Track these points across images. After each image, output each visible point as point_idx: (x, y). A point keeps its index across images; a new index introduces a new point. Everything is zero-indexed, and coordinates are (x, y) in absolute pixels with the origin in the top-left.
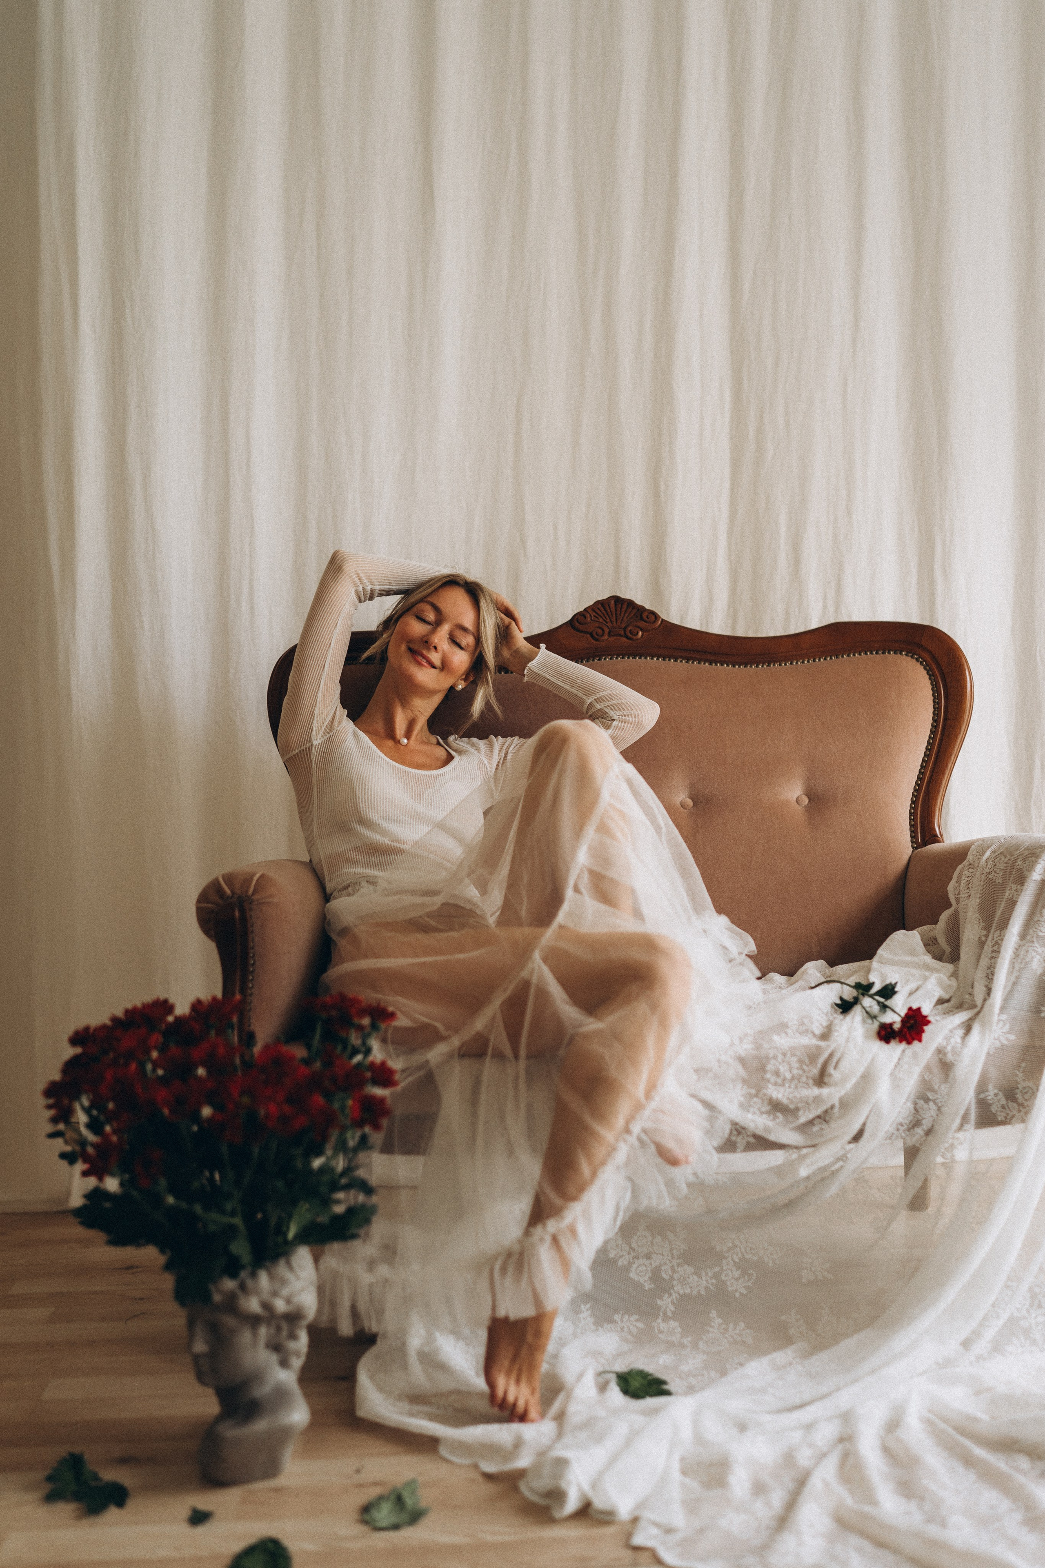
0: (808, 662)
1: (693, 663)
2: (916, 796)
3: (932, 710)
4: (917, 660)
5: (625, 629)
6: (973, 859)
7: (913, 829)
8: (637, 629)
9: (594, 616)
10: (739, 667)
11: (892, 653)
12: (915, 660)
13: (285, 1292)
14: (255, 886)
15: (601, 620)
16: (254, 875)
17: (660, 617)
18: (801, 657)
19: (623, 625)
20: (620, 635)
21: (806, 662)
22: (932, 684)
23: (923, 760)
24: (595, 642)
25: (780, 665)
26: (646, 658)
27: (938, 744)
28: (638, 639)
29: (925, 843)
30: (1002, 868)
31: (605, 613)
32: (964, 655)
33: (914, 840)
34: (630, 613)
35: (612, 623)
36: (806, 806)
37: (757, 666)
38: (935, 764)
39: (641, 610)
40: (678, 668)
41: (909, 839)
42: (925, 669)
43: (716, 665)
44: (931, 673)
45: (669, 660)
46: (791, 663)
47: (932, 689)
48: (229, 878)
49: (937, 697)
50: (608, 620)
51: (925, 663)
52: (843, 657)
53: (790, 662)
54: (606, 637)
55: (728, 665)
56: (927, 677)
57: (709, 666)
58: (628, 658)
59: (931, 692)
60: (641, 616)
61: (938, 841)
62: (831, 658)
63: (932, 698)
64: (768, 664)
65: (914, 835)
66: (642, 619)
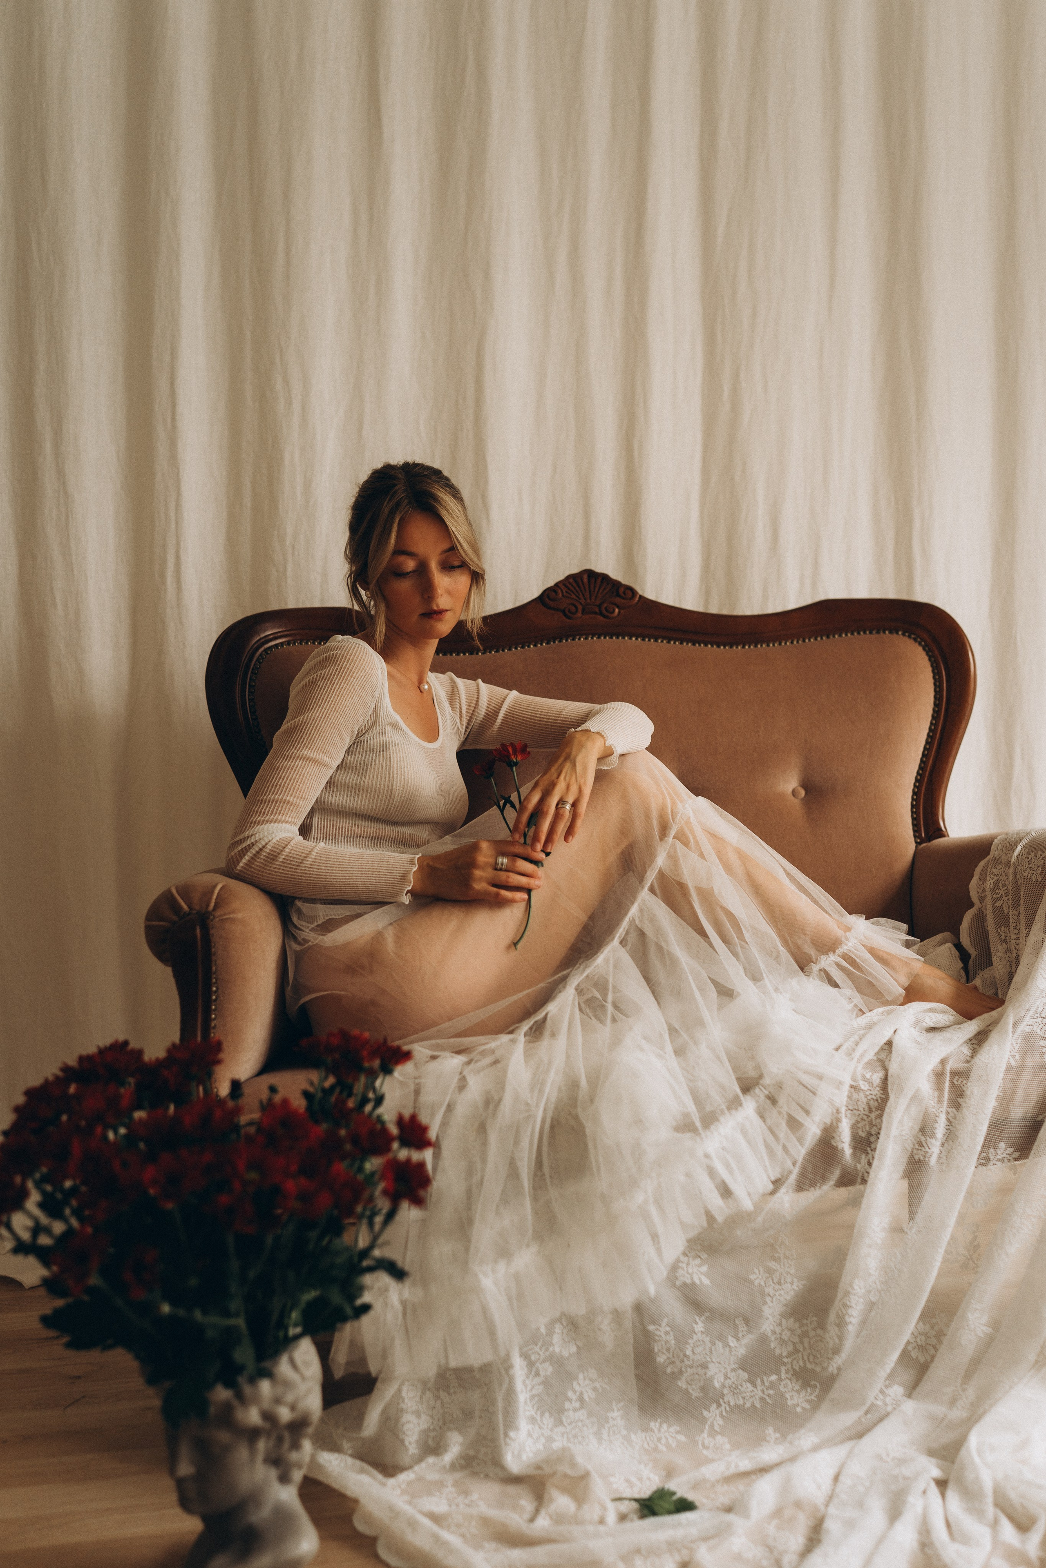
0: (798, 642)
1: (675, 643)
2: (917, 787)
3: (932, 694)
4: (915, 640)
5: (600, 606)
6: (999, 854)
7: (915, 822)
8: (614, 606)
9: (566, 592)
10: (725, 647)
11: (887, 632)
12: (912, 641)
13: (290, 1398)
14: (216, 899)
15: (574, 596)
16: (215, 886)
17: (637, 593)
18: (790, 637)
19: (598, 602)
20: (596, 613)
21: (795, 643)
22: (932, 666)
23: (925, 748)
24: (569, 620)
25: (768, 645)
26: (624, 638)
27: (941, 731)
28: (616, 617)
29: (929, 838)
30: (1040, 864)
31: (577, 588)
32: (965, 635)
33: (917, 834)
34: (605, 589)
35: (585, 599)
36: (802, 799)
37: (744, 647)
38: (938, 752)
39: (616, 584)
40: (661, 649)
41: (911, 833)
42: (924, 649)
43: (700, 645)
44: (930, 654)
45: (649, 640)
46: (780, 644)
47: (933, 671)
48: (185, 891)
49: (937, 680)
50: (581, 596)
51: (923, 643)
52: (834, 636)
53: (778, 643)
54: (579, 614)
55: (712, 646)
56: (927, 658)
57: (692, 646)
58: (605, 638)
59: (931, 675)
60: (617, 591)
61: (944, 836)
62: (822, 638)
63: (932, 681)
64: (756, 644)
65: (916, 829)
66: (618, 595)
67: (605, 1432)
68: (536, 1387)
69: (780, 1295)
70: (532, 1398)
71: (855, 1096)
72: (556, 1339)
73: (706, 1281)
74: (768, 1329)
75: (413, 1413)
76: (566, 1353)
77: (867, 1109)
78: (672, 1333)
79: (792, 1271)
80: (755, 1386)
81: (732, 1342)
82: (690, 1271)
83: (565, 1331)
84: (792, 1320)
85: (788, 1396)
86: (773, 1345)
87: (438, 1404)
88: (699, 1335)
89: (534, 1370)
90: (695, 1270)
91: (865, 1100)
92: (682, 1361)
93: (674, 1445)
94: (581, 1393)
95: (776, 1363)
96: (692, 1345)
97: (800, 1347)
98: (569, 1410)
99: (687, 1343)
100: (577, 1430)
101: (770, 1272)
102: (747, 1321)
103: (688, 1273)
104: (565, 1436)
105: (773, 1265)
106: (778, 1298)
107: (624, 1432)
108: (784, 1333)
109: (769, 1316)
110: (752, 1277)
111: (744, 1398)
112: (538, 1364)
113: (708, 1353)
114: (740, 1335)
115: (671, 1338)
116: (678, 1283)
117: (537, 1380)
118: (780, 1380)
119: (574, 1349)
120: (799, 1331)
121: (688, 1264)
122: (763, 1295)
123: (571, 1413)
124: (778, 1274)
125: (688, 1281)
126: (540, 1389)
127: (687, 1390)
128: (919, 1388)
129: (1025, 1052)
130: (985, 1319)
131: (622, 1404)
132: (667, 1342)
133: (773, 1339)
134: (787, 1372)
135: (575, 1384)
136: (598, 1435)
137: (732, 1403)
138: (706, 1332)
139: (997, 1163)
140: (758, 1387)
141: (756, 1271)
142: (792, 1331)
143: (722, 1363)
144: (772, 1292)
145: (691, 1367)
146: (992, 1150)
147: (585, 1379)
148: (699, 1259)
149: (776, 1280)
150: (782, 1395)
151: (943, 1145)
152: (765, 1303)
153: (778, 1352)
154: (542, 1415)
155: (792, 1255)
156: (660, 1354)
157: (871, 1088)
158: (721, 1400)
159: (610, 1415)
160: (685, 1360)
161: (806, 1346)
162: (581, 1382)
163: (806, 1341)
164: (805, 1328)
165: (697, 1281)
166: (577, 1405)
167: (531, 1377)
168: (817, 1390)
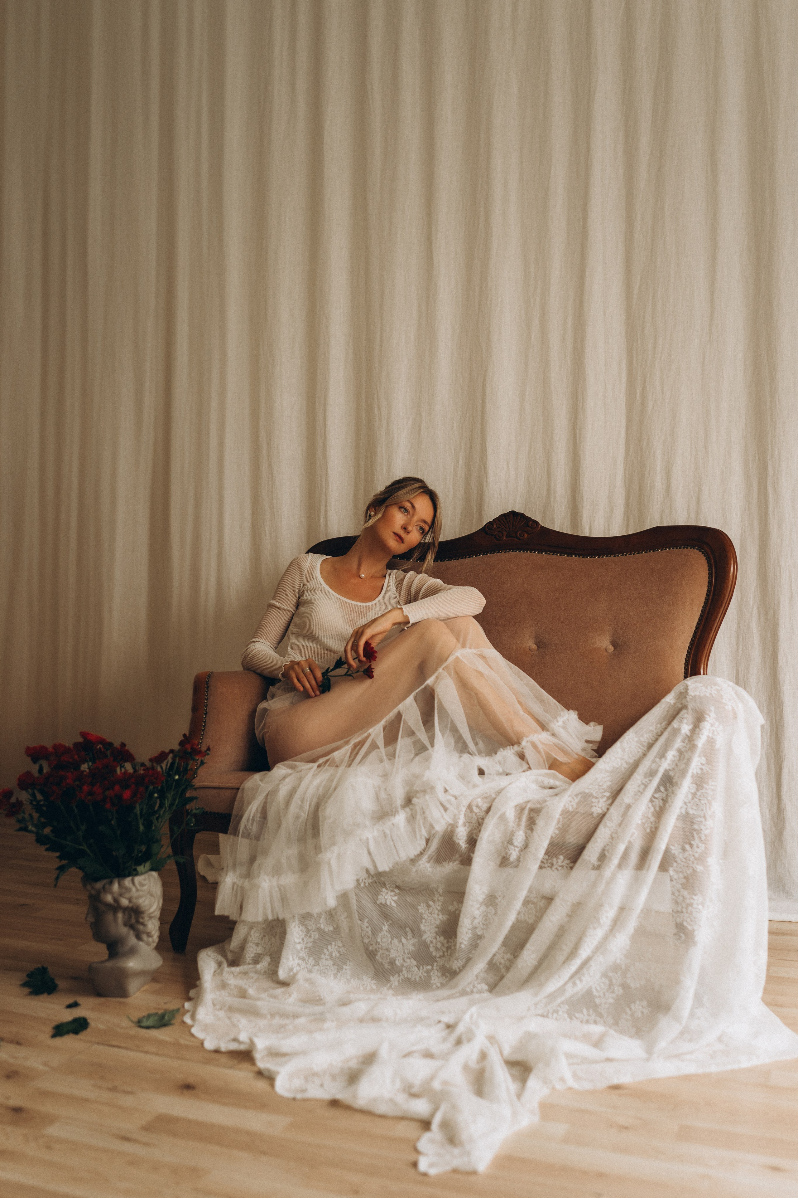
0: (634, 554)
4: (703, 553)
5: (516, 533)
8: (525, 533)
9: (499, 524)
11: (690, 548)
15: (503, 527)
17: (540, 524)
18: (630, 550)
19: (517, 530)
20: (514, 537)
22: (709, 570)
23: (698, 623)
24: (498, 541)
26: (527, 552)
28: (525, 540)
31: (506, 522)
32: (735, 550)
34: (521, 522)
35: (509, 529)
36: (611, 652)
39: (528, 520)
42: (706, 559)
44: (710, 562)
47: (709, 573)
49: (710, 578)
51: (707, 555)
53: (621, 555)
54: (505, 538)
56: (707, 565)
58: (516, 552)
60: (528, 523)
62: (653, 552)
64: (607, 555)
66: (528, 526)
67: (339, 974)
68: (309, 943)
69: (431, 920)
70: (306, 948)
71: (470, 815)
72: (322, 920)
73: (394, 904)
74: (427, 939)
75: (254, 943)
76: (327, 930)
77: (477, 823)
78: (370, 928)
79: (439, 908)
80: (419, 969)
81: (404, 940)
82: (386, 897)
83: (327, 918)
84: (442, 938)
85: (433, 978)
86: (431, 949)
87: (270, 943)
88: (385, 932)
89: (309, 934)
90: (390, 897)
91: (475, 817)
92: (376, 945)
93: (369, 988)
94: (332, 952)
95: (431, 960)
96: (380, 936)
97: (446, 954)
98: (323, 959)
99: (378, 935)
100: (326, 970)
101: (428, 906)
102: (412, 931)
103: (384, 898)
104: (319, 972)
105: (431, 903)
106: (430, 921)
107: (349, 977)
108: (437, 944)
109: (427, 931)
110: (419, 907)
111: (412, 974)
112: (311, 931)
113: (390, 943)
114: (408, 938)
115: (369, 929)
116: (378, 902)
117: (310, 940)
118: (432, 969)
119: (331, 928)
120: (446, 945)
121: (387, 893)
122: (422, 918)
123: (324, 961)
124: (431, 908)
125: (383, 902)
126: (310, 944)
127: (381, 963)
128: (497, 988)
129: (579, 804)
130: (534, 956)
131: (351, 963)
132: (367, 932)
133: (431, 945)
134: (437, 966)
135: (329, 947)
136: (335, 976)
137: (406, 976)
138: (389, 931)
139: (559, 868)
140: (421, 971)
141: (422, 904)
142: (443, 944)
143: (399, 950)
144: (426, 917)
145: (381, 949)
146: (555, 860)
147: (335, 945)
148: (394, 892)
149: (430, 911)
150: (430, 977)
151: (521, 850)
152: (422, 923)
153: (434, 954)
154: (309, 958)
155: (441, 899)
156: (365, 938)
157: (481, 812)
158: (401, 974)
159: (345, 967)
160: (377, 944)
161: (449, 954)
162: (333, 946)
163: (449, 951)
164: (450, 944)
165: (388, 903)
166: (328, 957)
167: (307, 937)
168: (448, 978)
